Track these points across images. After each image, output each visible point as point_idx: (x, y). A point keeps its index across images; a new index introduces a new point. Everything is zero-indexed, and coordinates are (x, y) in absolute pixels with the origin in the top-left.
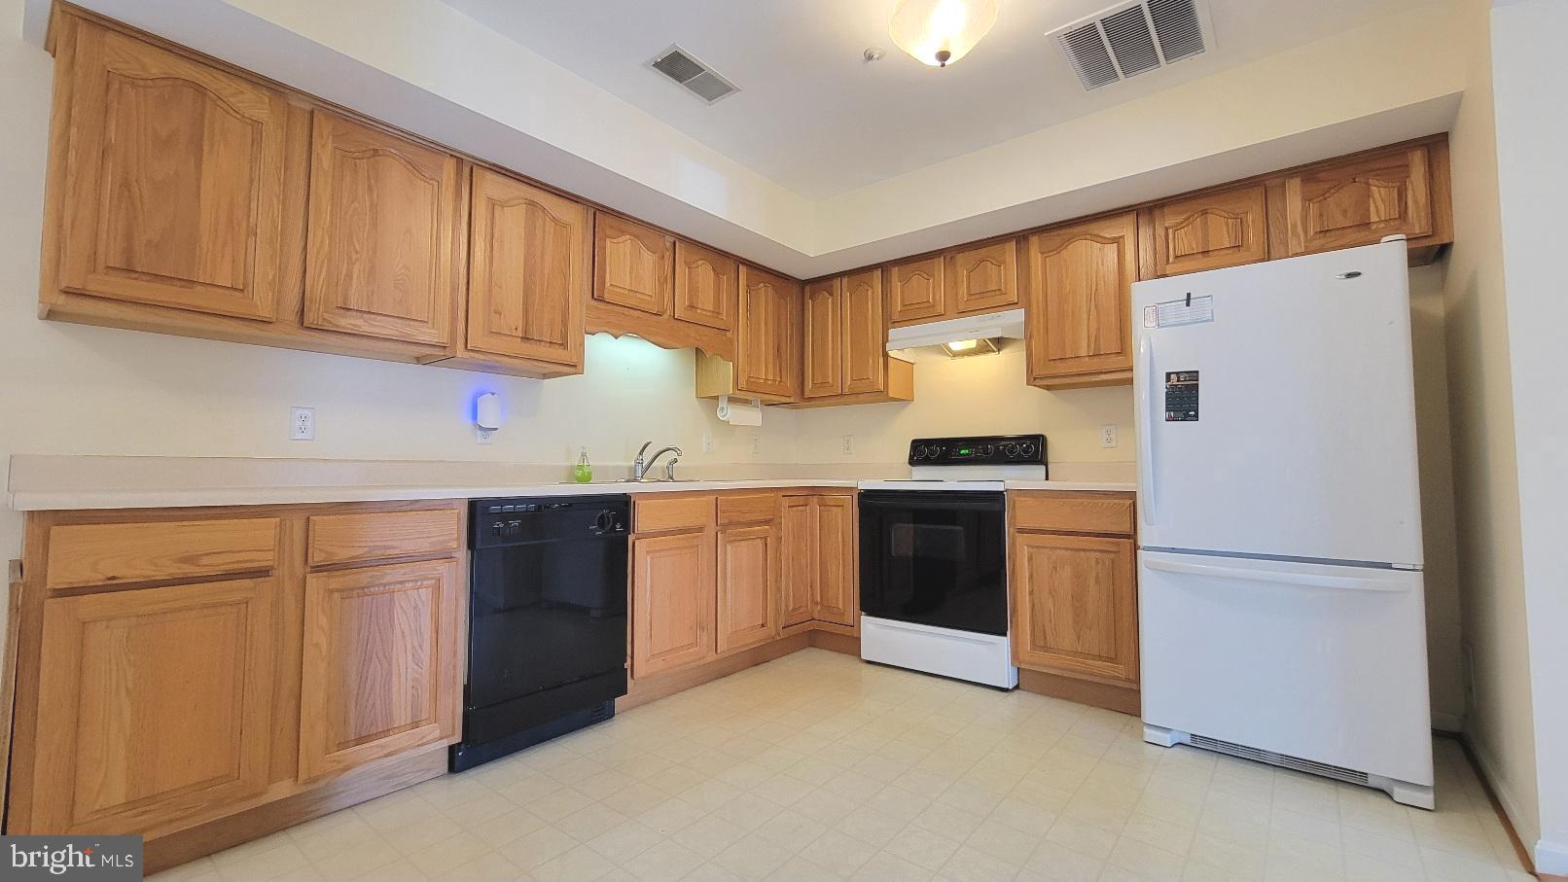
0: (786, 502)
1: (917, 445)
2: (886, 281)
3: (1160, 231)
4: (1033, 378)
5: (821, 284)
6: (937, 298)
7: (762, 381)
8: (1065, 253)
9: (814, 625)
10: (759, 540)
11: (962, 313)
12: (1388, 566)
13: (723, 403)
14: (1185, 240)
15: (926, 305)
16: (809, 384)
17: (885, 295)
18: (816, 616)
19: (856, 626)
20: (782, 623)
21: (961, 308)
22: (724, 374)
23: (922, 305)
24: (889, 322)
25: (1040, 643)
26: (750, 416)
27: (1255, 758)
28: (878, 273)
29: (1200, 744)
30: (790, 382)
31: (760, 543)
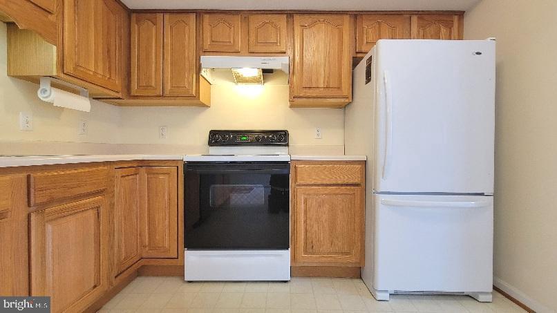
0: (119, 173)
1: (213, 133)
2: (199, 23)
4: (293, 97)
6: (236, 40)
7: (92, 73)
8: (313, 28)
9: (143, 262)
10: (91, 211)
11: (252, 53)
12: (482, 194)
13: (45, 85)
14: (371, 35)
15: (228, 44)
16: (134, 86)
17: (198, 33)
18: (144, 255)
19: (179, 257)
20: (115, 273)
21: (251, 50)
22: (46, 57)
23: (225, 44)
24: (201, 50)
28: (193, 16)
30: (118, 82)
31: (91, 214)
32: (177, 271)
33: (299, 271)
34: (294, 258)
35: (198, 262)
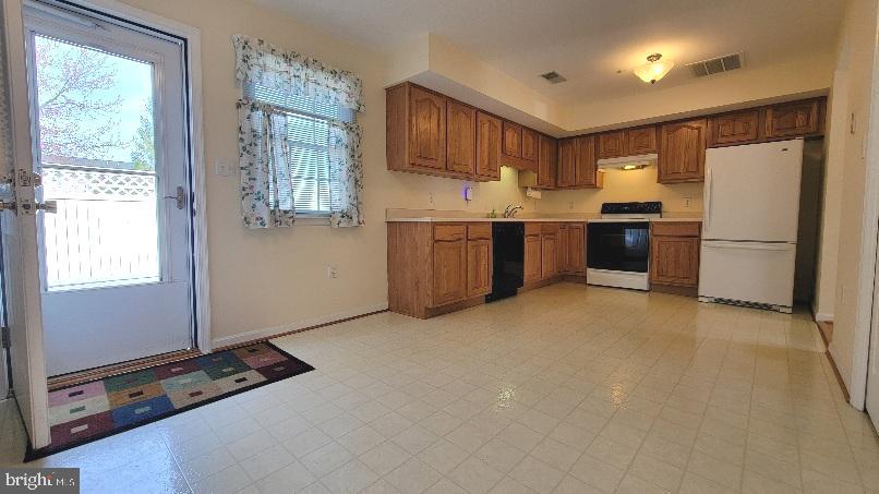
1: (605, 205)
2: (597, 141)
3: (716, 125)
4: (660, 180)
5: (567, 140)
6: (620, 148)
7: (544, 181)
8: (676, 133)
10: (552, 240)
13: (529, 189)
14: (726, 130)
15: (615, 151)
16: (559, 182)
17: (596, 146)
18: (566, 269)
19: (585, 272)
22: (532, 178)
23: (613, 151)
24: (598, 157)
25: (659, 274)
26: (537, 194)
27: (737, 304)
28: (593, 138)
29: (718, 301)
30: (552, 181)
31: (553, 242)
32: (583, 280)
33: (653, 287)
34: (650, 279)
35: (595, 275)
